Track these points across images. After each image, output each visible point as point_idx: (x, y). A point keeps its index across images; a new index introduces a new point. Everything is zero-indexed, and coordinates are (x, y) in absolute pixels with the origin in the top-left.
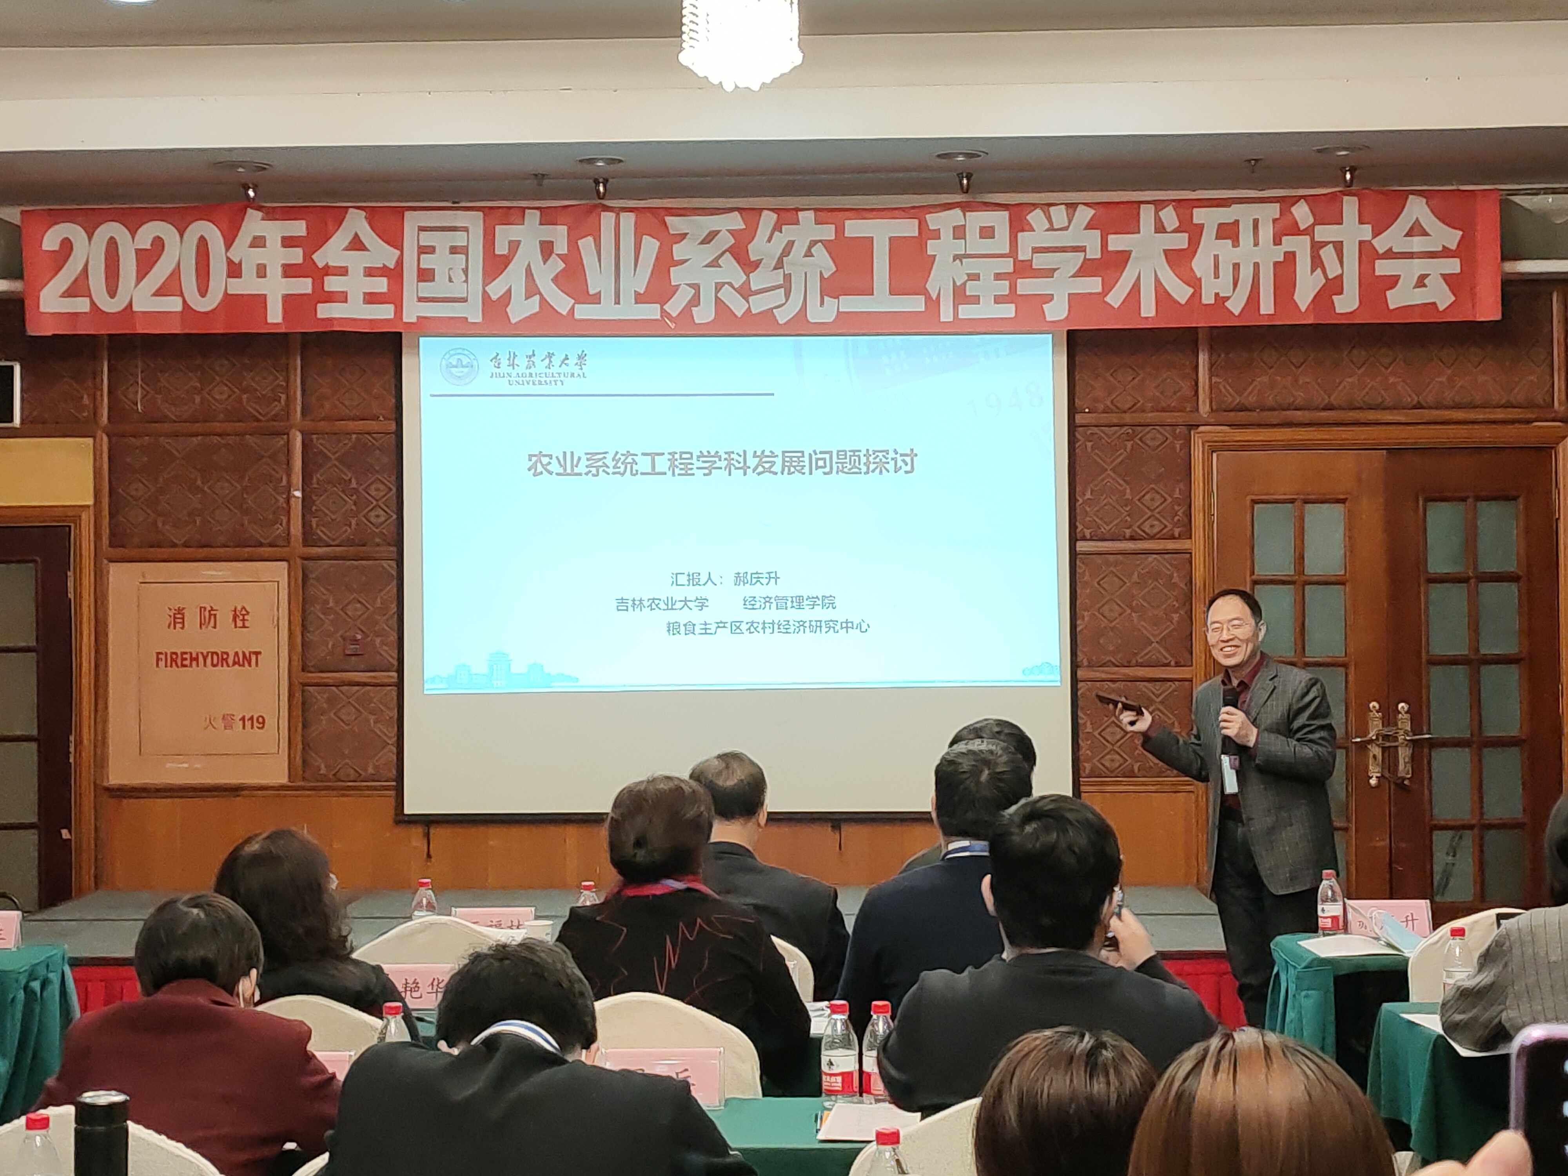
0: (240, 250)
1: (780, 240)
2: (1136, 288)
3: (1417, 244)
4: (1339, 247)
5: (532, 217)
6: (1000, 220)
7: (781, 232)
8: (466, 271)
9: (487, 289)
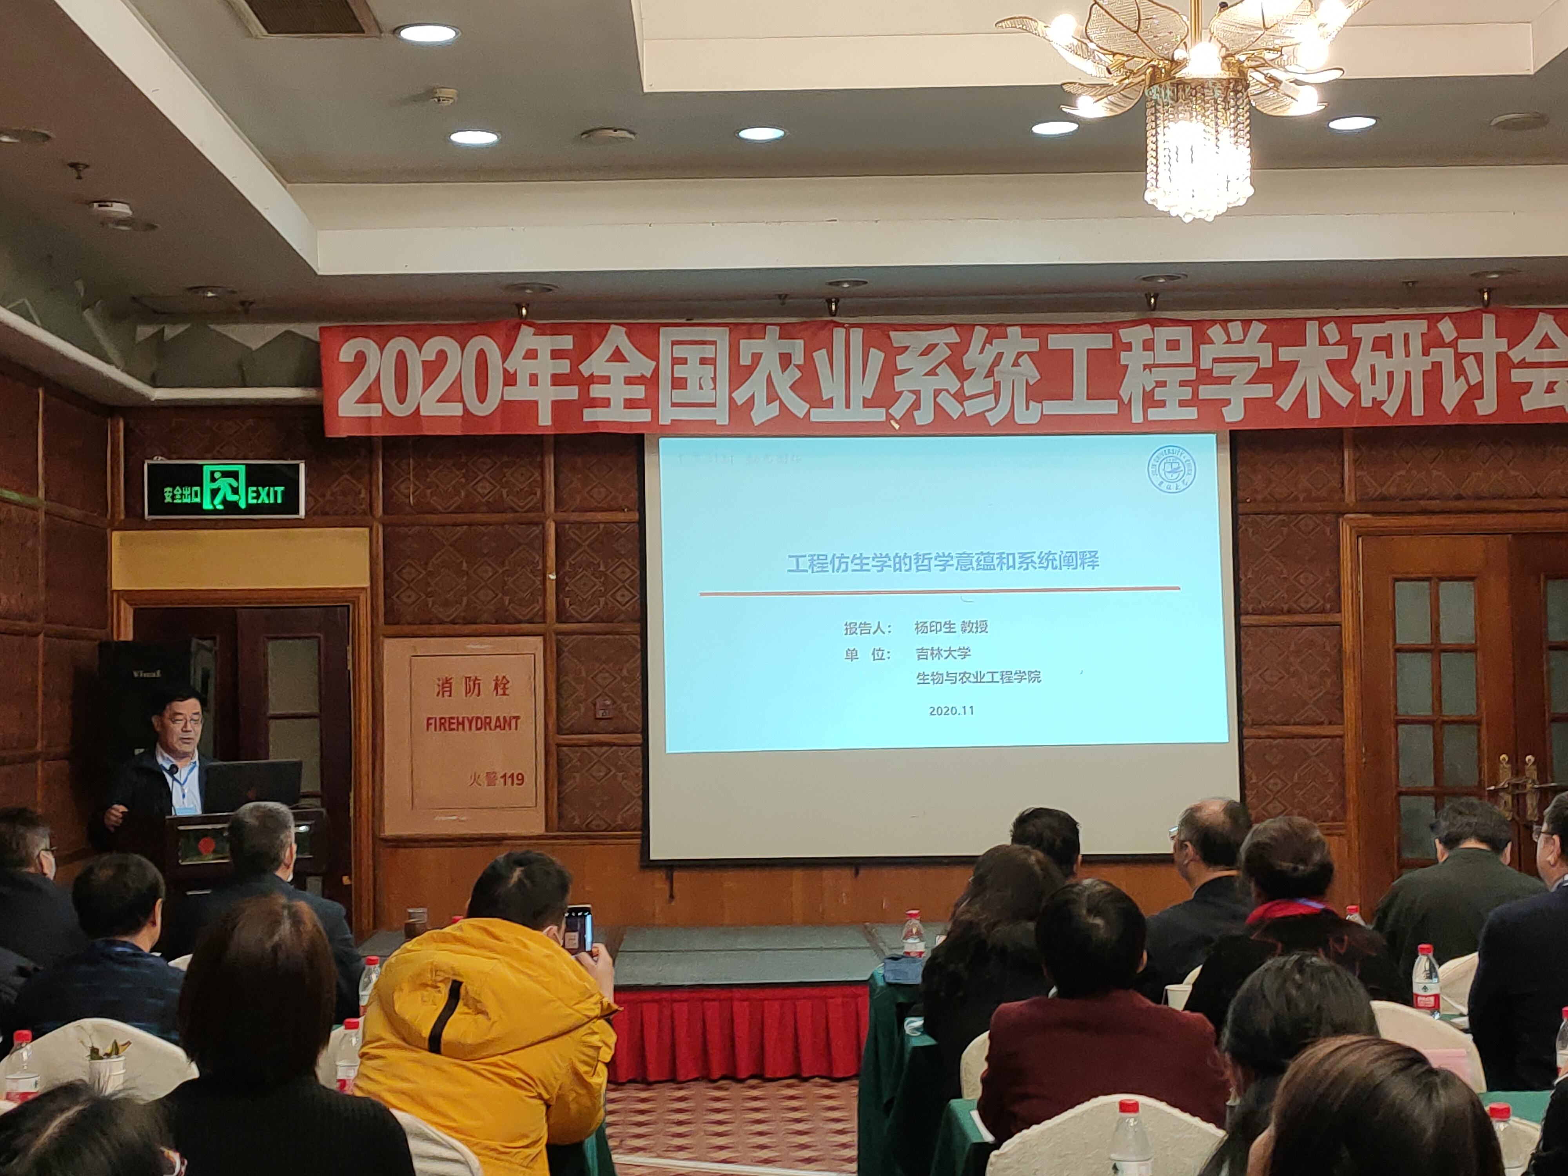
0: (515, 361)
1: (991, 352)
2: (1303, 393)
3: (1547, 355)
4: (1479, 357)
5: (773, 332)
6: (1184, 334)
7: (991, 344)
8: (714, 380)
9: (734, 395)
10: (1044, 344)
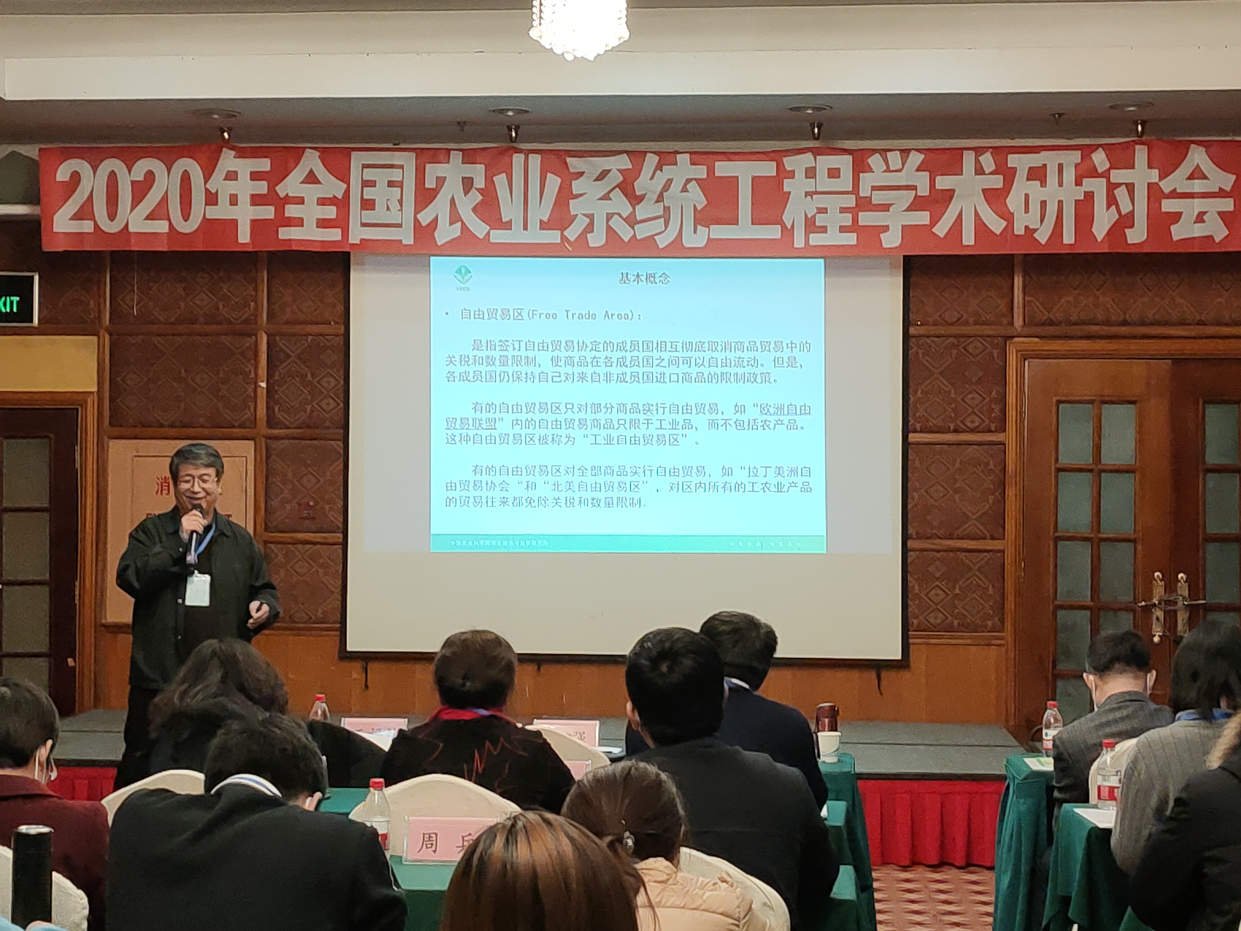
0: (217, 182)
1: (661, 178)
2: (958, 221)
3: (1198, 186)
4: (1130, 188)
5: (456, 157)
6: (844, 162)
7: (661, 170)
8: (401, 202)
9: (419, 216)
10: (711, 171)
